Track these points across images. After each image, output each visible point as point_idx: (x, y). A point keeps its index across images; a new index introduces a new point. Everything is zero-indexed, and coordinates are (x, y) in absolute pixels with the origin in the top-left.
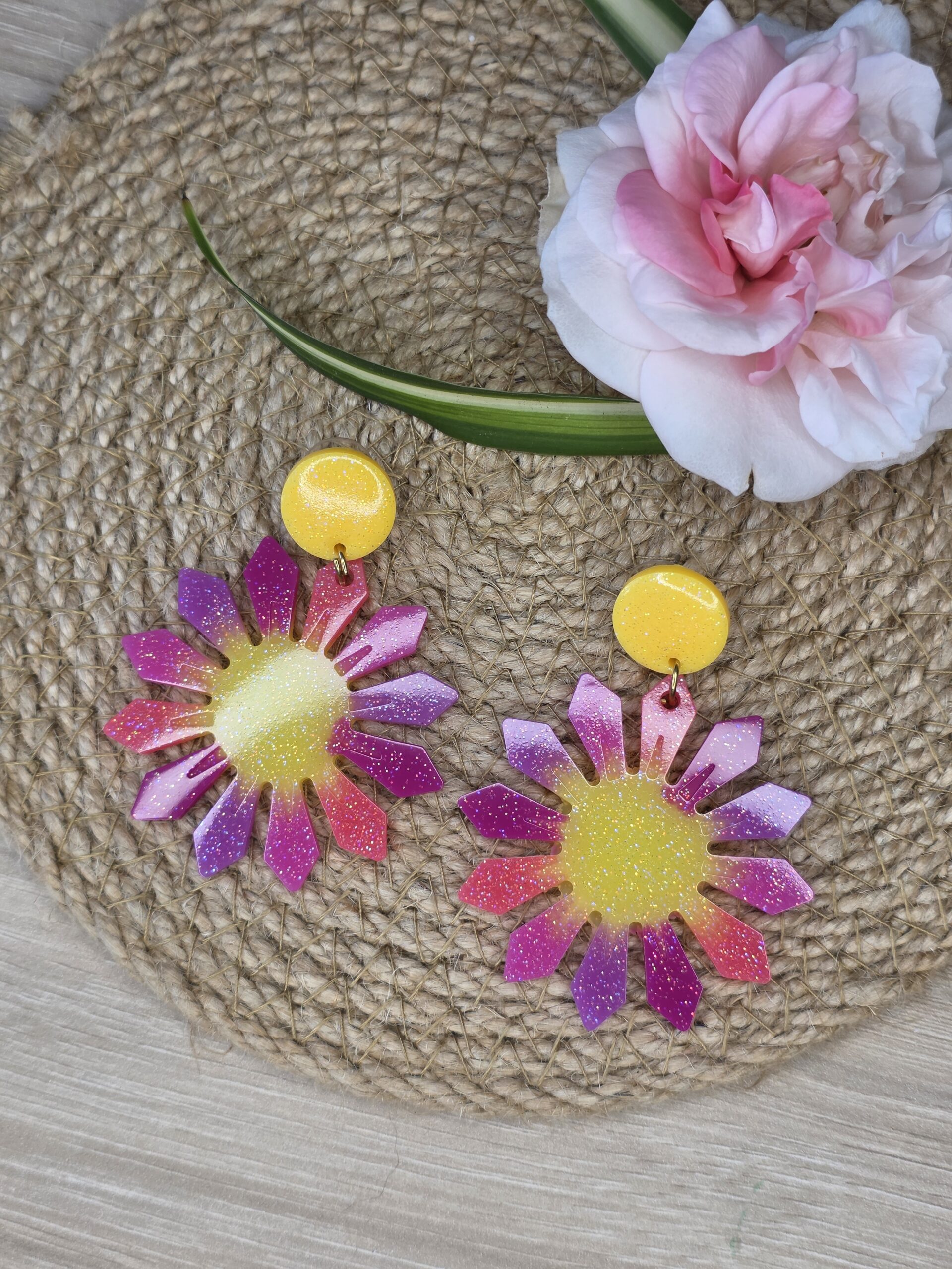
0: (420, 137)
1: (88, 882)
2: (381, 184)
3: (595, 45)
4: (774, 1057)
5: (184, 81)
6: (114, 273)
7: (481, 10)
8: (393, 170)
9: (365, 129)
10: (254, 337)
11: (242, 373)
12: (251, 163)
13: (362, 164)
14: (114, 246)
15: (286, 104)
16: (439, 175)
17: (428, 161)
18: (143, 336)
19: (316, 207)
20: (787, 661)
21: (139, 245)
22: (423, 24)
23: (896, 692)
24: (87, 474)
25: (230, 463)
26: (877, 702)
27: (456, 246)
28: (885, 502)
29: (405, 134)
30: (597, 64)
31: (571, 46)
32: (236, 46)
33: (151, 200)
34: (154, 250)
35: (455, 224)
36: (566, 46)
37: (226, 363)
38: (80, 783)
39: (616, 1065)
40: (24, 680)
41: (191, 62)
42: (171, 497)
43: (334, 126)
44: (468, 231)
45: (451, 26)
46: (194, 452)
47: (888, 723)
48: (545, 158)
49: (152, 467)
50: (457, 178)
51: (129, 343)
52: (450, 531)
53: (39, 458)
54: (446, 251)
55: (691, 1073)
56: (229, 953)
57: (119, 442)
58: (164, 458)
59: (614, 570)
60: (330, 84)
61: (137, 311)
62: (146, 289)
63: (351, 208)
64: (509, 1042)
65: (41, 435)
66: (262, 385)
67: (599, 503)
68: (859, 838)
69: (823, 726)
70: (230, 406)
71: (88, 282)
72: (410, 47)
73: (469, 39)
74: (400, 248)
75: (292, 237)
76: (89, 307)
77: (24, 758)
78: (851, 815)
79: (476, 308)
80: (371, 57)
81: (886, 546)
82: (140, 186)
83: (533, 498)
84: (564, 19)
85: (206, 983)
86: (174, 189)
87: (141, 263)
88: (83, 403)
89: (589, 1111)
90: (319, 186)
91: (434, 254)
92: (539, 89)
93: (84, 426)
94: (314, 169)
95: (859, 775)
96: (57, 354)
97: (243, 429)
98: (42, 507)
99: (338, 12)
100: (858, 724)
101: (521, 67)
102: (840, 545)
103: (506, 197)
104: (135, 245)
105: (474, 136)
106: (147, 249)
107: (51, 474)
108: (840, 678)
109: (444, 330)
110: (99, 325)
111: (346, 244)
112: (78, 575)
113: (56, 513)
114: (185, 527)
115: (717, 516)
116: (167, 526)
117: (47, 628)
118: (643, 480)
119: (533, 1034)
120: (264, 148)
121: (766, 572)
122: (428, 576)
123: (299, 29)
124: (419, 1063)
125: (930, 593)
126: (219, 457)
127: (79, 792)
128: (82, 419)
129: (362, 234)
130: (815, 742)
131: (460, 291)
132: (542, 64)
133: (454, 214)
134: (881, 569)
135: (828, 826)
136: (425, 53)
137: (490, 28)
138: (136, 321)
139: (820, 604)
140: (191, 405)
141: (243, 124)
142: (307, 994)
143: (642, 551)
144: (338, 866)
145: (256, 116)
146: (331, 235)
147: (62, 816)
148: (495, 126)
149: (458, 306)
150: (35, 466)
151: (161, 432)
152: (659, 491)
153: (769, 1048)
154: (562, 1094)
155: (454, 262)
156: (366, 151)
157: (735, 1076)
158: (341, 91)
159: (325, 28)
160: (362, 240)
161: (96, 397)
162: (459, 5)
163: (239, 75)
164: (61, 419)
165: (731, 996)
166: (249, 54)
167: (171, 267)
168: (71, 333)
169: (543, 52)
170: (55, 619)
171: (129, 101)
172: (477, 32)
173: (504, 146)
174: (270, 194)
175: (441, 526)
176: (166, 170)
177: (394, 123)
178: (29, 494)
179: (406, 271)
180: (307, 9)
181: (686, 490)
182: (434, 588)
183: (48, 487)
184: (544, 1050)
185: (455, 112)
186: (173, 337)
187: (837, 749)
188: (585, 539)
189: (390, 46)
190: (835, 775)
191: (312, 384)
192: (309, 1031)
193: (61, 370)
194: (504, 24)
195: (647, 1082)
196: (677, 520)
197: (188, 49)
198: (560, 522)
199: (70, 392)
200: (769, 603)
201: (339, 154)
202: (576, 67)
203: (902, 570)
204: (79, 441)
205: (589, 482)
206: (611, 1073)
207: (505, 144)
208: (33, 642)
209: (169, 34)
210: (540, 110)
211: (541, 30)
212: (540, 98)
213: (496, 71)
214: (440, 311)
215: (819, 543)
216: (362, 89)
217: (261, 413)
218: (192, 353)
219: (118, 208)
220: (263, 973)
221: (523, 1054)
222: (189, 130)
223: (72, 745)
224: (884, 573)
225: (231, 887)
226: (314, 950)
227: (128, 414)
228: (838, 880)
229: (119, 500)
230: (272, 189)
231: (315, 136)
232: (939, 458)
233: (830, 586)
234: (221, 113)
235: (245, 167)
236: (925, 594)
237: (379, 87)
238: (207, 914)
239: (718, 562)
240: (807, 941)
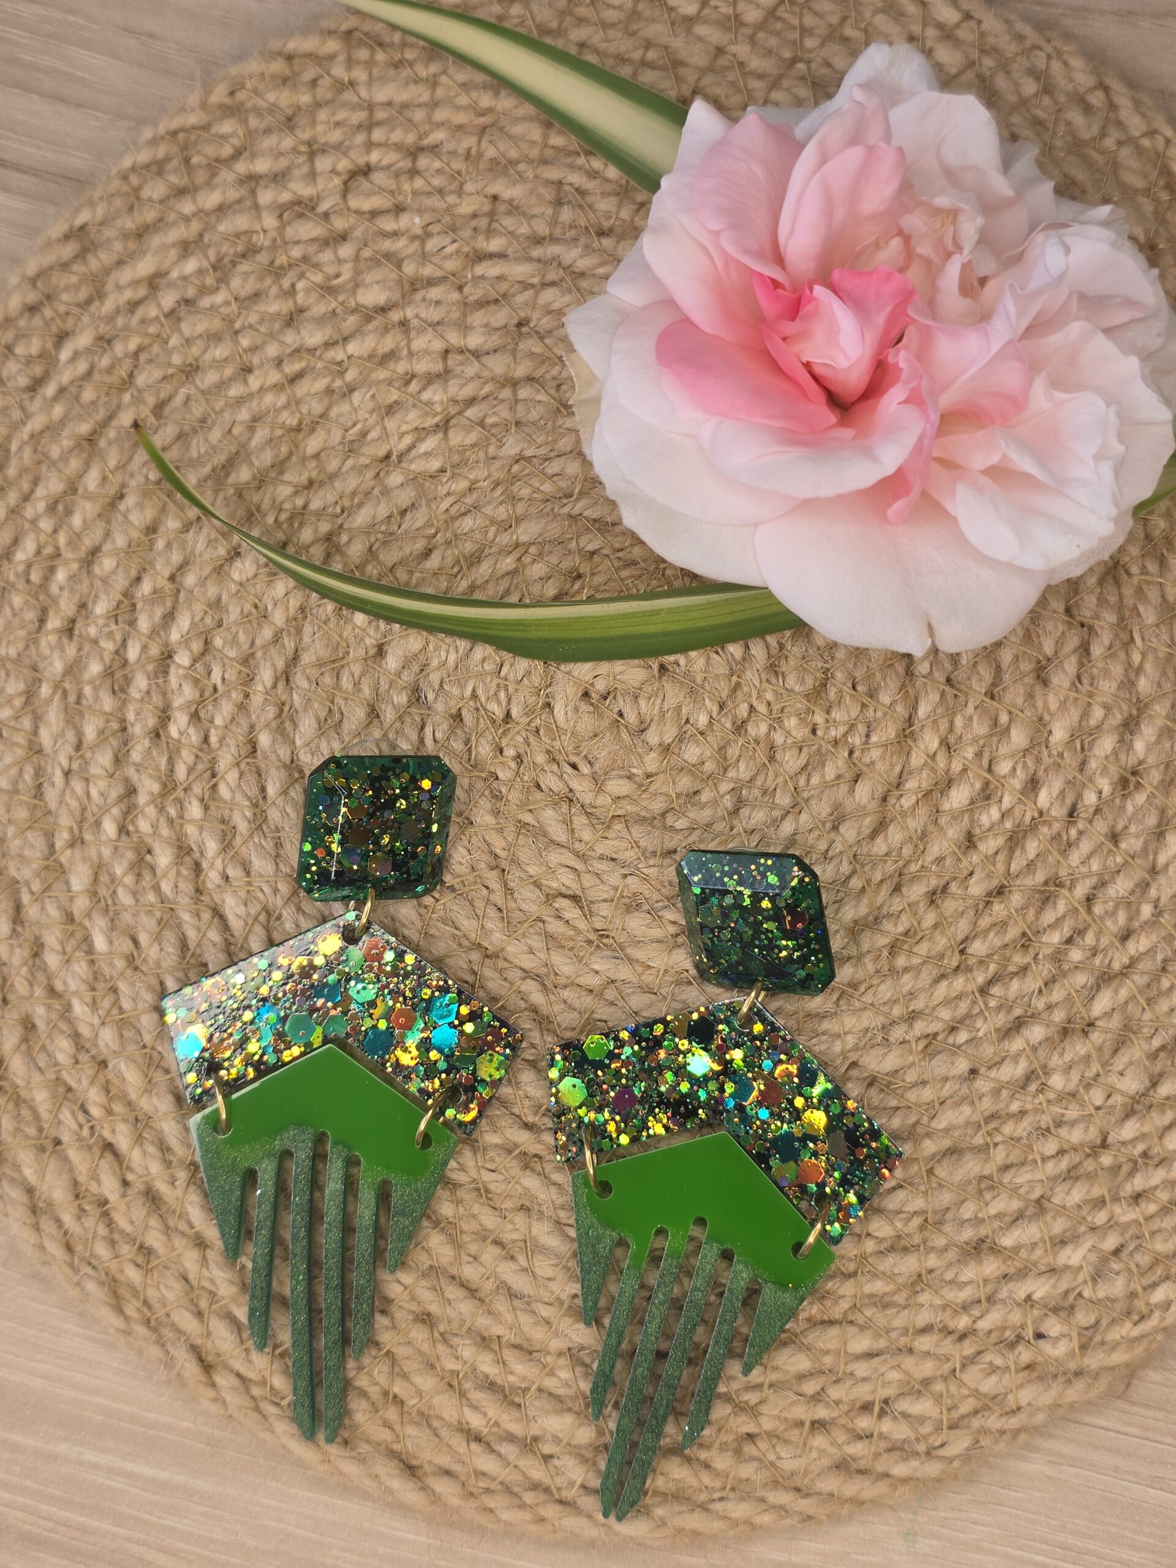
0: (391, 356)
1: (250, 1380)
2: (359, 426)
3: (567, 188)
4: (1140, 1350)
5: (82, 367)
6: (65, 623)
7: (419, 183)
8: (371, 405)
9: (320, 365)
10: (259, 654)
11: (257, 699)
12: (194, 442)
13: (328, 408)
14: (54, 589)
15: (214, 360)
16: (425, 396)
17: (408, 383)
18: (123, 690)
19: (287, 477)
20: (1015, 867)
21: (86, 582)
22: (352, 220)
23: (1154, 867)
24: (104, 878)
25: (274, 815)
26: (1137, 885)
27: (472, 477)
28: (1073, 641)
29: (371, 356)
30: (578, 211)
31: (540, 197)
32: (133, 306)
33: (84, 522)
34: (105, 581)
35: (463, 450)
36: (534, 199)
37: (234, 695)
38: (204, 1262)
39: (955, 1415)
40: (98, 1153)
41: (84, 340)
42: (212, 877)
43: (282, 371)
44: (482, 456)
45: (389, 211)
46: (227, 813)
47: (1156, 907)
48: (547, 341)
49: (180, 848)
50: (449, 395)
51: (108, 703)
52: (564, 822)
53: (38, 875)
54: (463, 485)
55: (1047, 1398)
56: (446, 1415)
57: (131, 828)
58: (191, 830)
59: (777, 813)
60: (261, 321)
61: (107, 660)
62: (111, 632)
63: (332, 465)
64: (818, 1425)
65: (33, 847)
66: (286, 709)
67: (732, 737)
68: (1162, 1054)
69: (1081, 932)
70: (253, 747)
71: (36, 642)
72: (346, 251)
73: (414, 222)
74: (404, 498)
75: (270, 520)
76: (47, 674)
77: (125, 1249)
78: (1145, 1030)
79: (517, 545)
80: (302, 276)
81: (1090, 695)
82: (65, 509)
83: (653, 755)
84: (521, 167)
85: (430, 1462)
86: (108, 500)
87: (94, 603)
88: (73, 790)
89: (939, 1480)
90: (284, 450)
91: (448, 494)
92: (515, 259)
93: (82, 820)
94: (272, 429)
95: (1139, 979)
96: (22, 741)
97: (277, 768)
98: (59, 935)
99: (246, 232)
100: (1122, 917)
101: (487, 239)
102: (1036, 708)
103: (517, 401)
104: (81, 581)
105: (454, 338)
106: (98, 583)
107: (58, 889)
108: (1084, 869)
109: (487, 582)
110: (65, 693)
111: (338, 510)
112: (126, 1005)
113: (79, 935)
114: (241, 910)
115: (879, 714)
116: (218, 914)
117: (107, 1082)
118: (778, 695)
119: (846, 1408)
120: (203, 420)
121: (956, 767)
122: (555, 885)
123: (206, 264)
124: (718, 1484)
125: (1160, 735)
126: (258, 811)
127: (205, 1273)
128: (78, 813)
129: (354, 494)
130: (1076, 955)
131: (493, 529)
132: (511, 229)
133: (459, 438)
134: (1093, 722)
135: (1121, 1051)
136: (366, 253)
137: (434, 202)
138: (108, 673)
139: (1033, 785)
140: (206, 758)
141: (170, 398)
142: (557, 1440)
143: (802, 781)
144: (549, 1272)
145: (183, 385)
146: (315, 505)
147: (193, 1308)
148: (477, 318)
149: (494, 549)
150: (36, 887)
151: (180, 802)
152: (801, 705)
153: (1133, 1341)
154: (900, 1470)
155: (475, 496)
156: (329, 391)
157: (1101, 1385)
158: (277, 326)
159: (235, 254)
160: (356, 501)
161: (87, 780)
162: (391, 184)
163: (147, 341)
164: (52, 820)
165: (1067, 1293)
166: (153, 312)
167: (133, 597)
168: (34, 712)
169: (509, 213)
170: (114, 1066)
171: (23, 409)
172: (420, 211)
173: (494, 341)
174: (227, 475)
175: (551, 819)
176: (92, 480)
177: (353, 348)
178: (38, 922)
179: (419, 524)
180: (206, 239)
181: (832, 693)
182: (565, 896)
183: (59, 907)
184: (864, 1423)
185: (423, 315)
186: (160, 681)
187: (1105, 956)
188: (732, 785)
189: (321, 255)
190: (1113, 986)
191: (346, 692)
192: (572, 1484)
193: (34, 759)
194: (452, 192)
195: (998, 1425)
196: (833, 733)
197: (76, 325)
198: (693, 774)
199: (53, 784)
200: (972, 802)
201: (298, 403)
202: (554, 222)
203: (1117, 718)
204: (83, 842)
205: (714, 715)
206: (951, 1427)
207: (495, 337)
208: (95, 1104)
209: (48, 313)
210: (525, 286)
211: (498, 187)
212: (520, 271)
213: (458, 252)
214: (474, 560)
215: (1010, 713)
216: (302, 316)
217: (294, 743)
218: (189, 692)
219: (46, 543)
220: (495, 1429)
221: (842, 1437)
222: (105, 424)
223: (180, 1216)
224: (1098, 727)
225: (426, 1336)
226: (550, 1383)
227: (131, 791)
228: (1153, 1114)
229: (151, 897)
230: (229, 466)
231: (262, 390)
232: (1123, 573)
233: (1038, 760)
234: (140, 392)
235: (188, 449)
236: (1153, 739)
237: (319, 309)
238: (405, 1376)
239: (898, 769)
240: (1137, 1198)
